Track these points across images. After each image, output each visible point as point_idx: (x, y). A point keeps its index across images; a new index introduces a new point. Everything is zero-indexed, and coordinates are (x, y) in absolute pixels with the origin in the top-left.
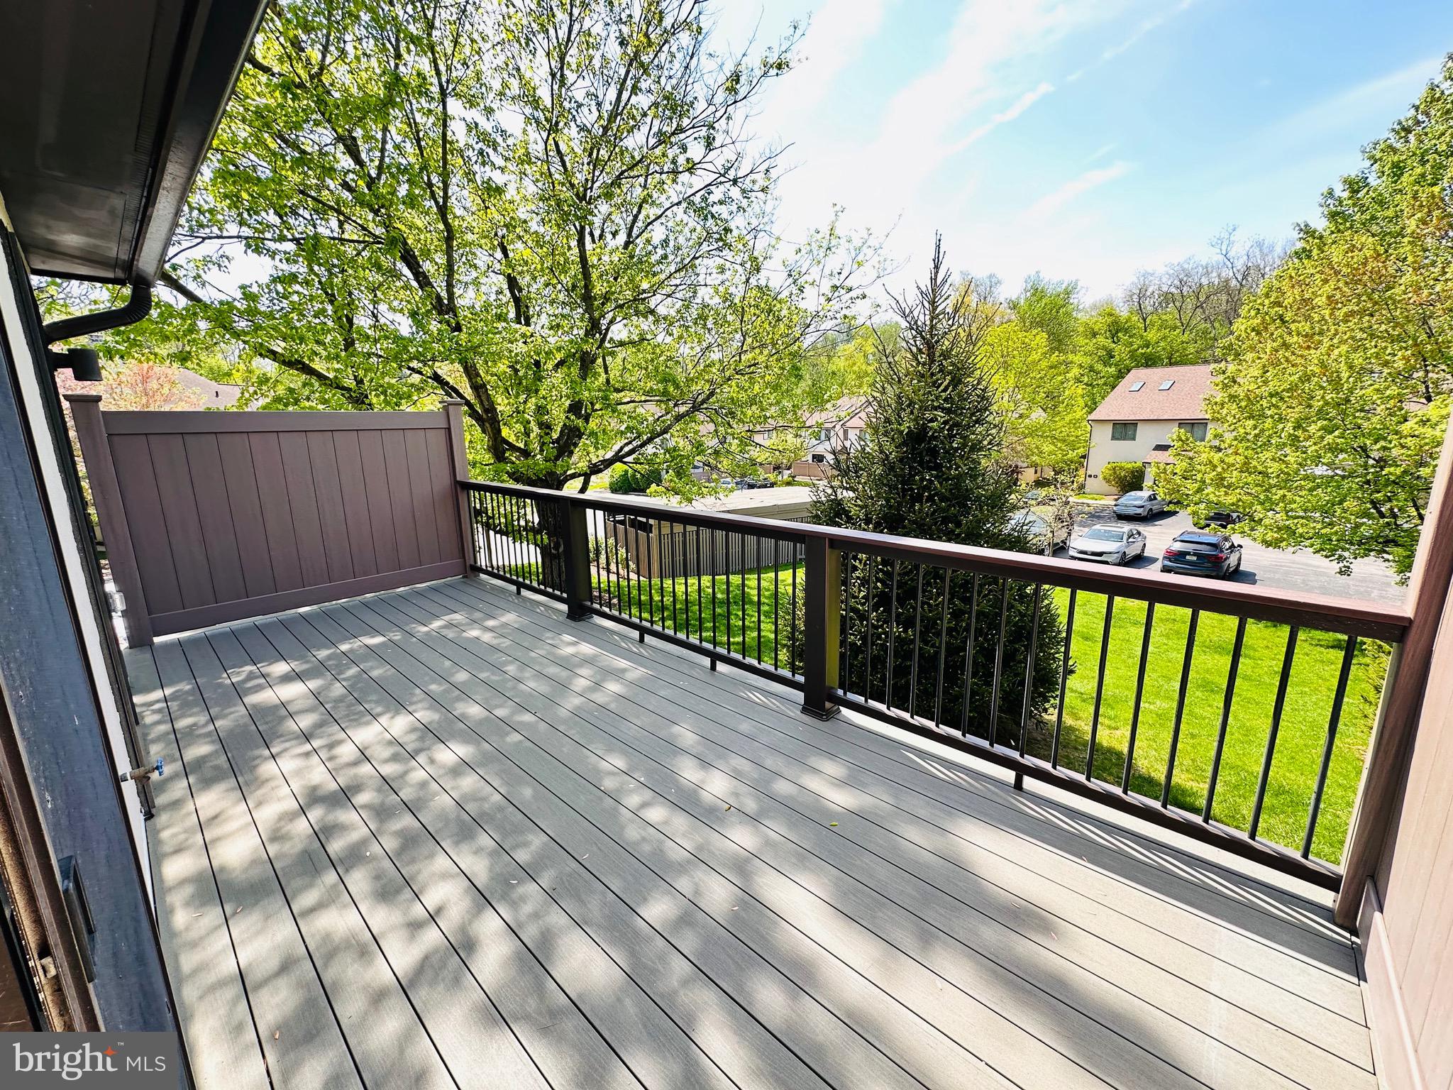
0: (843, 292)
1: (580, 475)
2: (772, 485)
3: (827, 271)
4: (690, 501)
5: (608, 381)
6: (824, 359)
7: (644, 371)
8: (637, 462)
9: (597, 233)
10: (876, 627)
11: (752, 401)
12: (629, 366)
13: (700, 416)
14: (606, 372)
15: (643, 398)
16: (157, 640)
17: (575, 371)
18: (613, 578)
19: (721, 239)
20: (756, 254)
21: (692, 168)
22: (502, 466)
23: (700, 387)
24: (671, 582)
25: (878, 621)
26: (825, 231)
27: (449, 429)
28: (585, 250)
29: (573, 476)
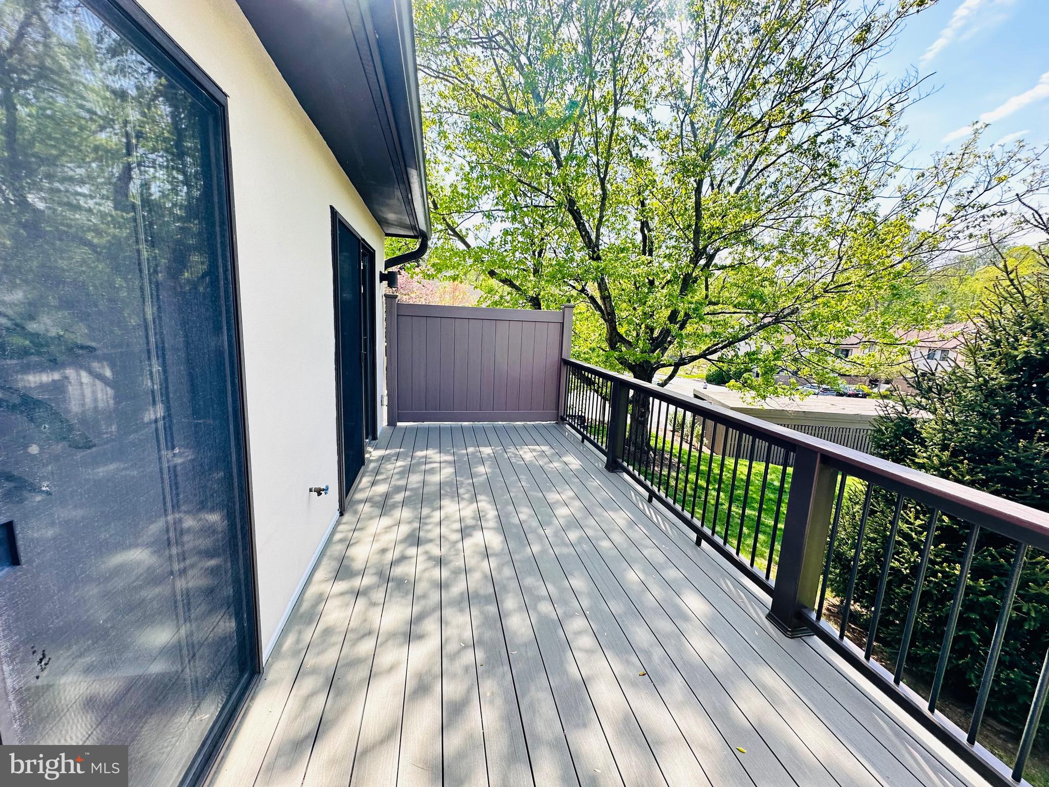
0: (970, 210)
1: (671, 365)
2: (865, 396)
3: (952, 192)
4: (764, 397)
5: (707, 296)
6: (955, 281)
7: (740, 289)
8: (720, 360)
9: (716, 183)
10: (933, 562)
11: (836, 318)
12: (728, 285)
13: (783, 327)
14: (707, 289)
15: (733, 310)
16: (399, 424)
17: (677, 288)
18: (686, 447)
19: (825, 175)
20: (866, 183)
21: (806, 117)
22: (612, 353)
23: (785, 303)
24: (733, 461)
25: (936, 556)
26: (958, 152)
27: (563, 323)
28: (700, 198)
29: (664, 366)
